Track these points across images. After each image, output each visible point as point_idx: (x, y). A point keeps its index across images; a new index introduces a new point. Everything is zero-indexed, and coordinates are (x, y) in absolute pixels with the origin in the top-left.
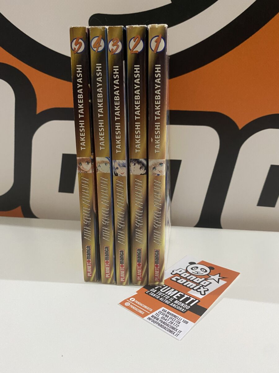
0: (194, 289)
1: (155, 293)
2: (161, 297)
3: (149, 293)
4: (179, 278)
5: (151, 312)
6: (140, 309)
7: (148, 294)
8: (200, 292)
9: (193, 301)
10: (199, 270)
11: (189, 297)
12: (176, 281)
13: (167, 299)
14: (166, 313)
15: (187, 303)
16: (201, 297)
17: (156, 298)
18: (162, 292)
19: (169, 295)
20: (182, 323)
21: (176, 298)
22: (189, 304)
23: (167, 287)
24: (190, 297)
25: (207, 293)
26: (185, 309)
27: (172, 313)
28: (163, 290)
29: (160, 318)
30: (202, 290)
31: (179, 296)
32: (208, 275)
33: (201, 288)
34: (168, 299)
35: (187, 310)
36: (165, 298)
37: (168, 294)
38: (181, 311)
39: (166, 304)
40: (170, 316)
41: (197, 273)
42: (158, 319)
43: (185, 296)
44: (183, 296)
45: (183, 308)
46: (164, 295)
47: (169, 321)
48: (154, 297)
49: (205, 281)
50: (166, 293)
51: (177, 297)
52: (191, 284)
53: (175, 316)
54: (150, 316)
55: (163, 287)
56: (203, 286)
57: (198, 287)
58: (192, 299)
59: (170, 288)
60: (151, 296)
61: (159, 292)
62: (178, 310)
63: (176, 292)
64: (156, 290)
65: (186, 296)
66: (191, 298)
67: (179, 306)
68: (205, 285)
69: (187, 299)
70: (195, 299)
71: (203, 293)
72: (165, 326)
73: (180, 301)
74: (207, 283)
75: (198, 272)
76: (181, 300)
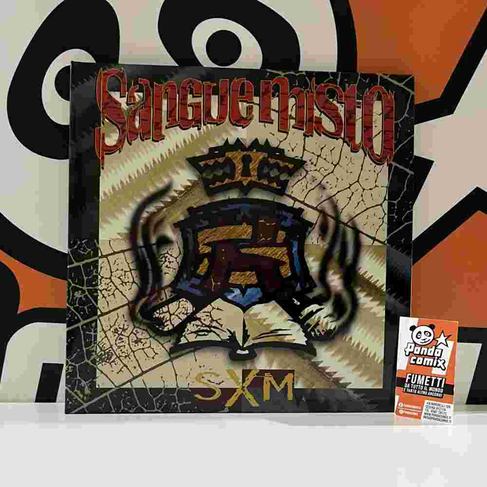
0: (435, 365)
1: (410, 388)
2: (417, 390)
3: (406, 390)
4: (415, 358)
5: (422, 409)
6: (412, 411)
7: (406, 392)
9: (441, 381)
10: (423, 336)
11: (435, 378)
12: (415, 364)
14: (431, 405)
15: (438, 386)
17: (414, 393)
18: (414, 384)
20: (446, 409)
21: (428, 385)
22: (440, 387)
23: (413, 375)
24: (437, 377)
25: (446, 365)
26: (440, 393)
27: (435, 402)
28: (413, 381)
29: (430, 412)
30: (440, 364)
31: (428, 381)
32: (434, 339)
34: (423, 390)
35: (443, 393)
36: (420, 390)
37: (420, 384)
38: (439, 397)
39: (425, 395)
40: (436, 407)
41: (423, 341)
42: (430, 414)
43: (432, 379)
44: (430, 379)
46: (418, 388)
47: (438, 412)
48: (412, 393)
49: (437, 350)
50: (418, 383)
51: (428, 383)
52: (429, 360)
53: (439, 405)
54: (423, 415)
55: (411, 377)
56: (438, 357)
57: (436, 361)
58: (439, 379)
59: (416, 376)
60: (409, 393)
61: (412, 385)
62: (436, 397)
63: (423, 377)
64: (409, 384)
65: (434, 378)
67: (434, 392)
68: (439, 355)
69: (436, 381)
70: (441, 379)
71: (443, 368)
72: (439, 418)
73: (433, 387)
74: (440, 351)
76: (432, 385)
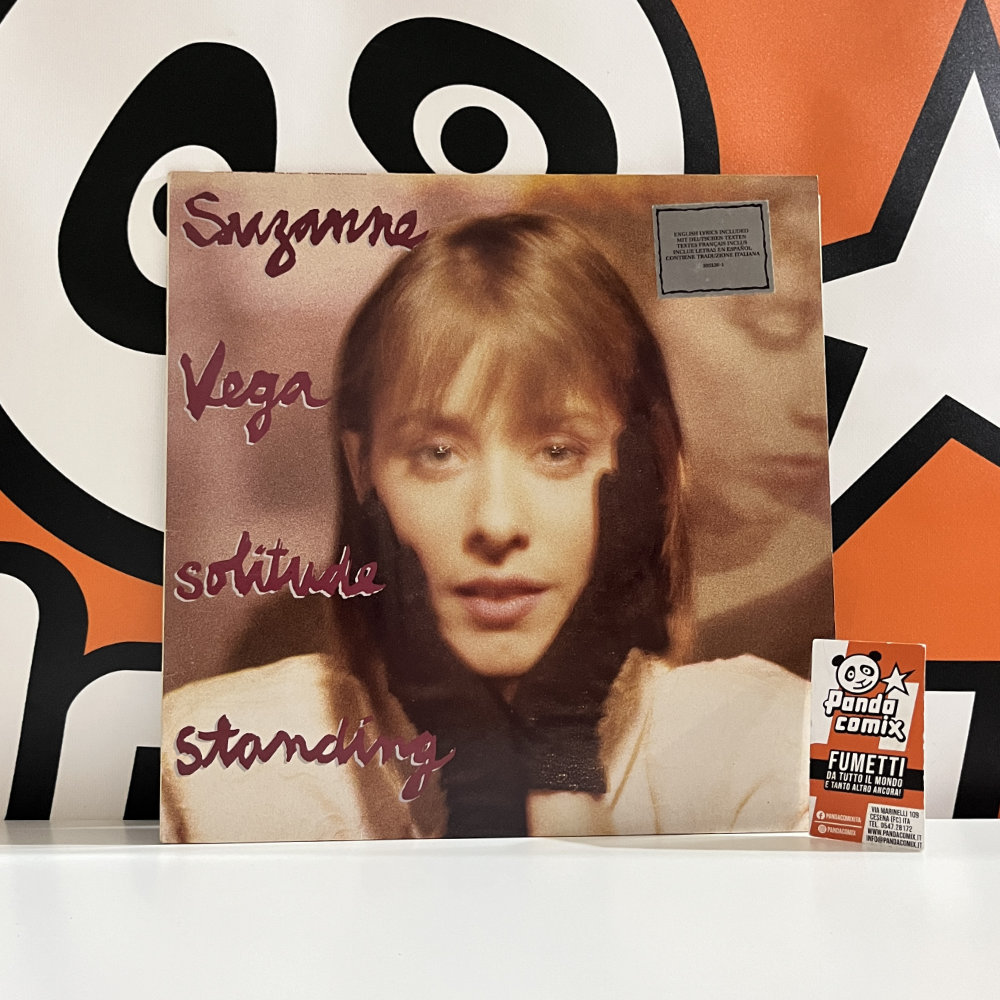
0: (883, 732)
1: (837, 780)
3: (830, 784)
4: (845, 719)
5: (863, 824)
6: (845, 828)
8: (894, 735)
9: (898, 764)
10: (859, 676)
11: (886, 758)
12: (846, 731)
13: (863, 783)
14: (880, 813)
15: (892, 774)
16: (902, 747)
17: (845, 791)
18: (845, 772)
19: (859, 773)
20: (911, 819)
21: (873, 772)
22: (896, 775)
23: (843, 754)
24: (889, 756)
25: (906, 730)
27: (888, 807)
29: (880, 828)
30: (895, 729)
31: (873, 764)
32: (880, 680)
33: (891, 723)
35: (902, 787)
36: (857, 783)
37: (857, 770)
38: (896, 797)
39: (866, 793)
40: (890, 816)
41: (860, 685)
42: (879, 832)
43: (880, 760)
44: (877, 761)
45: (895, 788)
46: (853, 777)
47: (895, 827)
48: (841, 790)
49: (886, 702)
51: (872, 768)
53: (895, 812)
54: (865, 833)
55: (837, 757)
56: (890, 716)
57: (885, 723)
58: (894, 760)
59: (848, 754)
60: (835, 789)
61: (841, 773)
62: (890, 796)
63: (863, 756)
64: (834, 773)
65: (883, 759)
66: (891, 758)
67: (886, 786)
69: (888, 763)
71: (901, 737)
72: (897, 838)
74: (893, 704)
75: (861, 682)
